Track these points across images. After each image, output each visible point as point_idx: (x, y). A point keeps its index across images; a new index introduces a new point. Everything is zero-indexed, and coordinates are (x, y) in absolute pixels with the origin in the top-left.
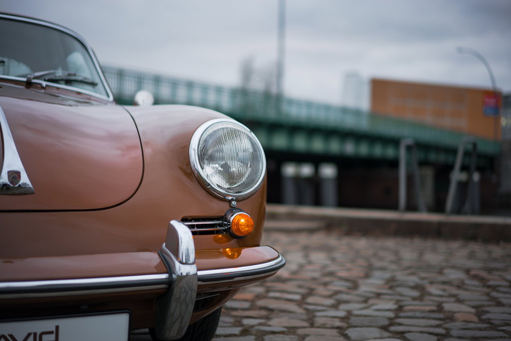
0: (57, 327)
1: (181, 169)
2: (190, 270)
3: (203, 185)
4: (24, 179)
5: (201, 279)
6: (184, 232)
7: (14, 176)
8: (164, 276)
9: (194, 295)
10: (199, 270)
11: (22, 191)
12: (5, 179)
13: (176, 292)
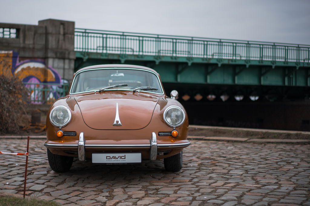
0: (125, 155)
1: (162, 121)
2: (155, 144)
3: (166, 124)
4: (120, 123)
5: (158, 146)
6: (154, 135)
7: (117, 122)
8: (150, 145)
9: (157, 150)
10: (157, 144)
11: (119, 125)
12: (115, 123)
13: (152, 149)
